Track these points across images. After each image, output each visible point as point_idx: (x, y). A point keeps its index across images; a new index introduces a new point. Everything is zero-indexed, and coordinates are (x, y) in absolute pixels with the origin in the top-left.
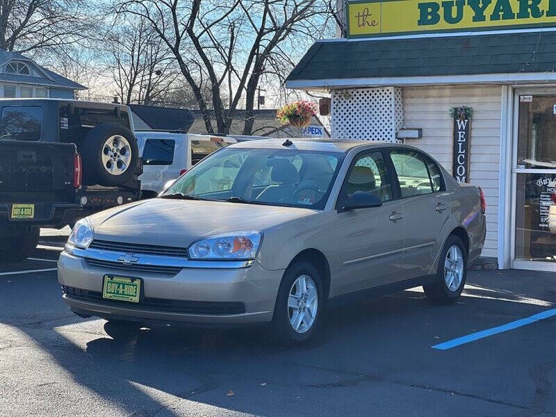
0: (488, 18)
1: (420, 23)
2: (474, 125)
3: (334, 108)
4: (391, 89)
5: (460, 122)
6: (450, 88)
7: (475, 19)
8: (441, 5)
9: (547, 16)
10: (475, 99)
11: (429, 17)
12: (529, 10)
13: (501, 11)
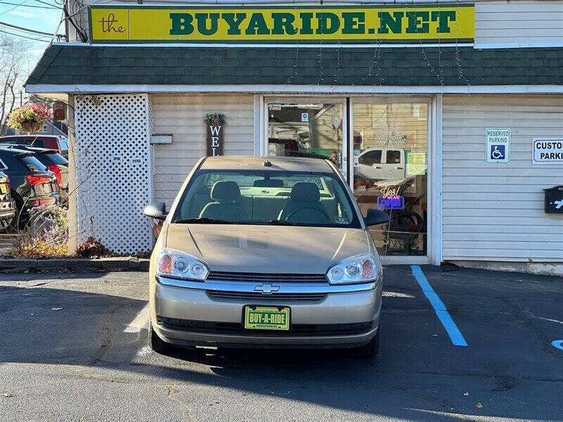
0: (243, 32)
1: (172, 32)
2: (226, 131)
3: (78, 114)
4: (145, 96)
5: (213, 128)
6: (202, 96)
7: (230, 32)
8: (194, 17)
9: (301, 33)
10: (228, 107)
11: (182, 28)
12: (284, 27)
13: (256, 26)
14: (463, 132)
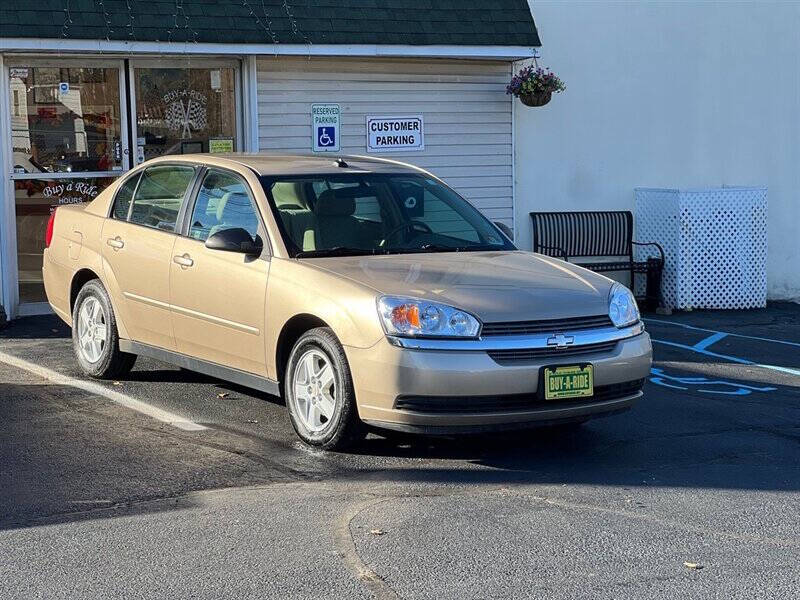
14: (283, 109)
